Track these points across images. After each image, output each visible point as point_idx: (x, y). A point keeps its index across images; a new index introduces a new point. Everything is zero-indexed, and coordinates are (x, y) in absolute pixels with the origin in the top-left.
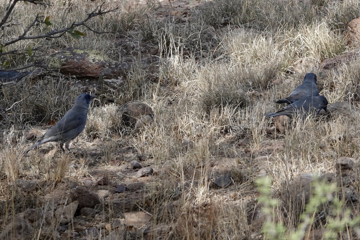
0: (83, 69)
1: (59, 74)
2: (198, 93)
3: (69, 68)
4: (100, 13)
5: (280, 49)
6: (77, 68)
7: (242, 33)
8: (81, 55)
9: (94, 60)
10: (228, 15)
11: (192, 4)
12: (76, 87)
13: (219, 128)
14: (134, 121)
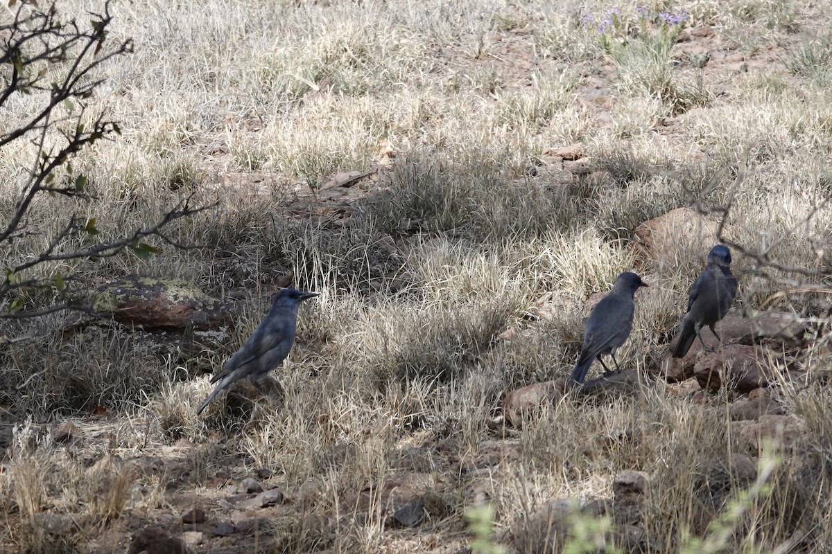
0: (157, 312)
1: (112, 322)
2: (364, 357)
3: (131, 311)
4: (187, 212)
5: (512, 276)
6: (146, 312)
7: (444, 247)
8: (152, 288)
9: (176, 297)
10: (418, 215)
11: (353, 195)
12: (144, 346)
13: (402, 418)
14: (249, 407)
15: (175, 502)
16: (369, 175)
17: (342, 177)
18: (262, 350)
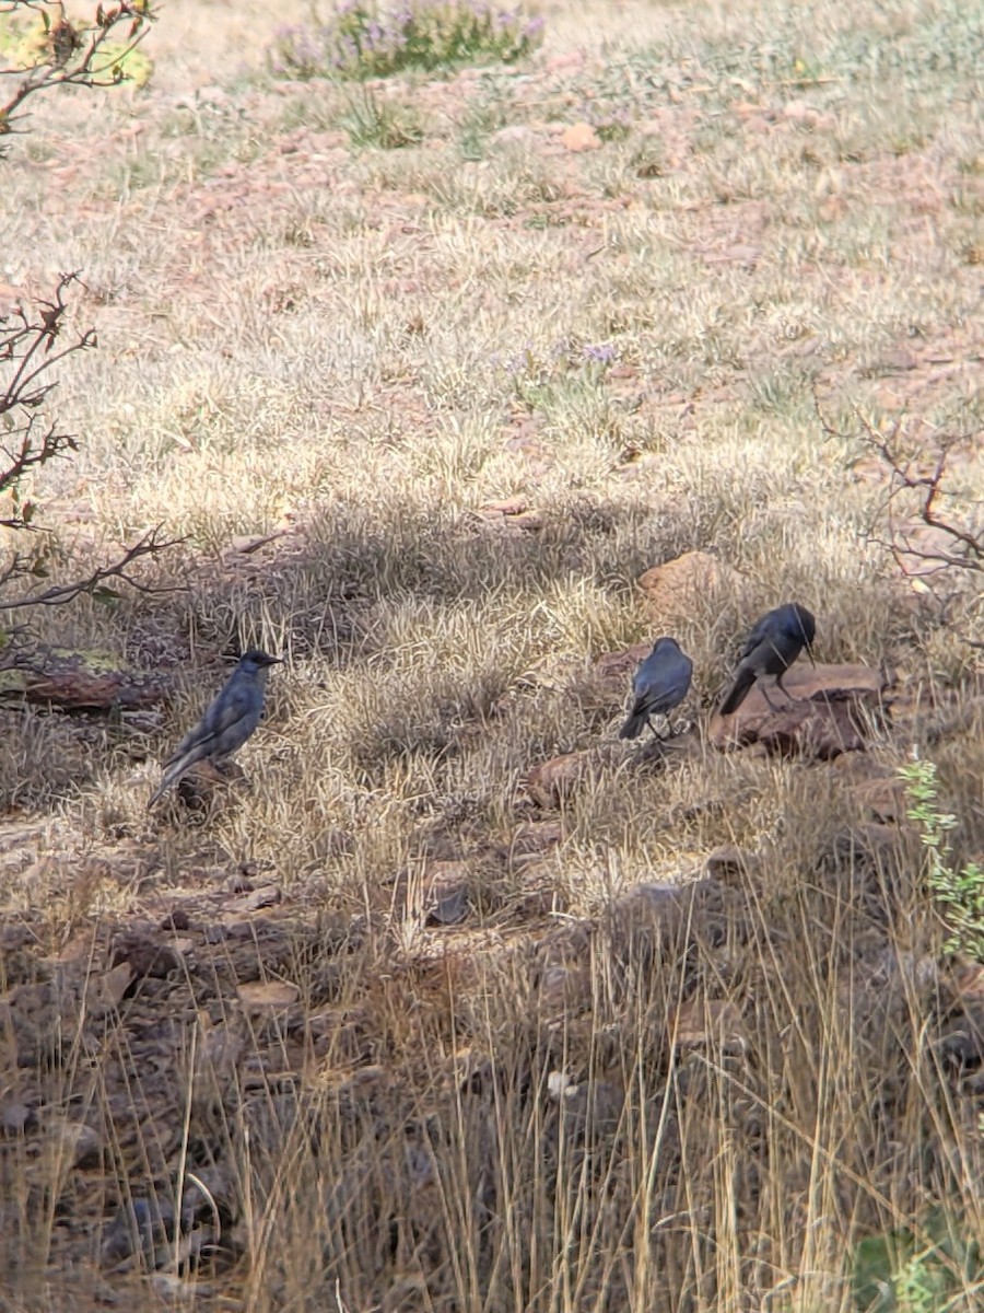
0: (75, 690)
1: (24, 704)
2: (339, 732)
3: (45, 689)
4: (153, 548)
6: (62, 689)
8: (68, 661)
9: (97, 671)
10: (352, 578)
11: (257, 560)
13: (405, 803)
14: (207, 797)
15: (151, 905)
16: (272, 539)
17: (242, 542)
18: (223, 725)
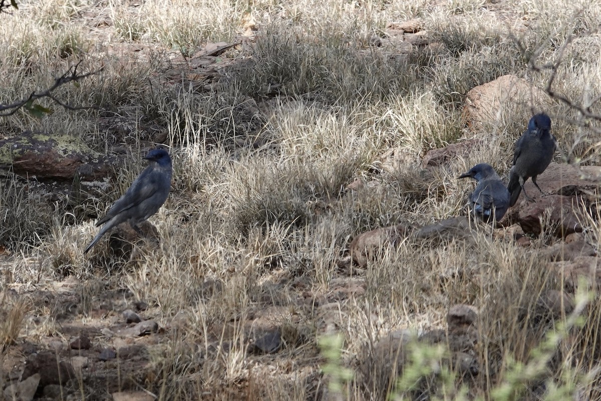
0: (48, 164)
1: (10, 173)
2: (230, 204)
3: (26, 164)
4: (75, 77)
5: (359, 134)
6: (39, 164)
7: (300, 109)
8: (45, 144)
9: (65, 152)
10: (277, 81)
11: (221, 63)
12: (38, 194)
13: (262, 259)
14: (129, 248)
16: (235, 46)
17: (211, 47)
18: (141, 198)
